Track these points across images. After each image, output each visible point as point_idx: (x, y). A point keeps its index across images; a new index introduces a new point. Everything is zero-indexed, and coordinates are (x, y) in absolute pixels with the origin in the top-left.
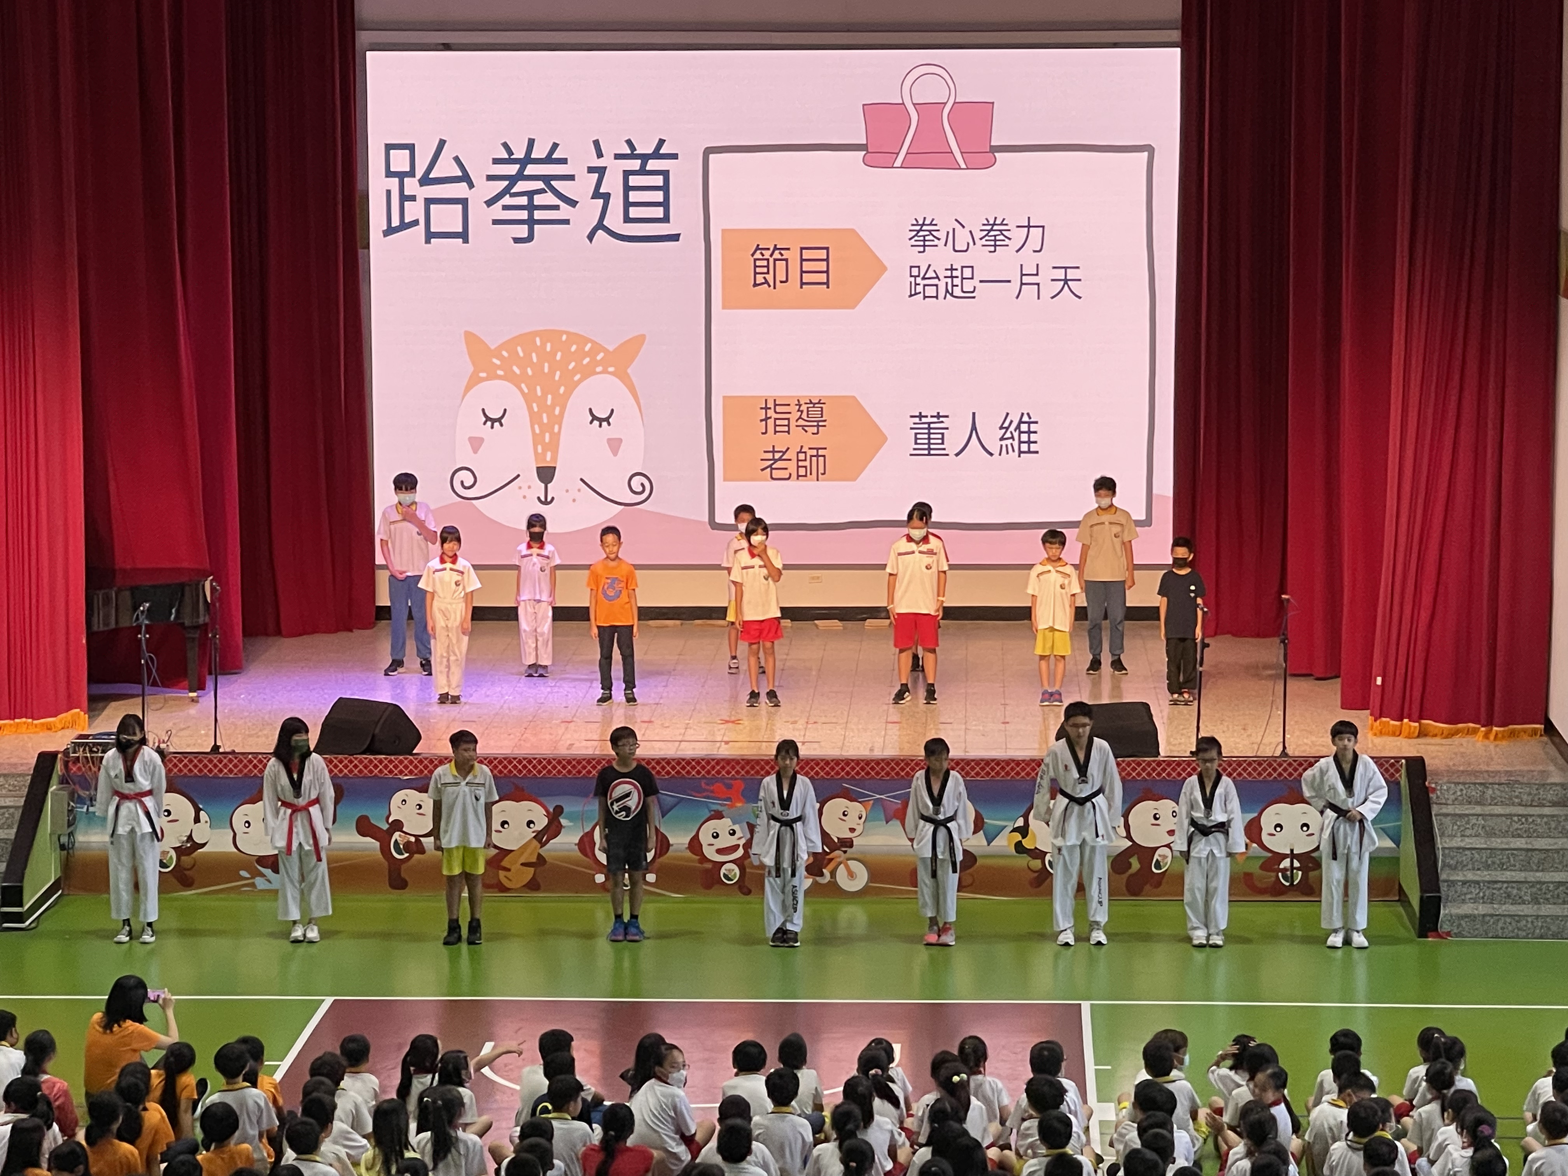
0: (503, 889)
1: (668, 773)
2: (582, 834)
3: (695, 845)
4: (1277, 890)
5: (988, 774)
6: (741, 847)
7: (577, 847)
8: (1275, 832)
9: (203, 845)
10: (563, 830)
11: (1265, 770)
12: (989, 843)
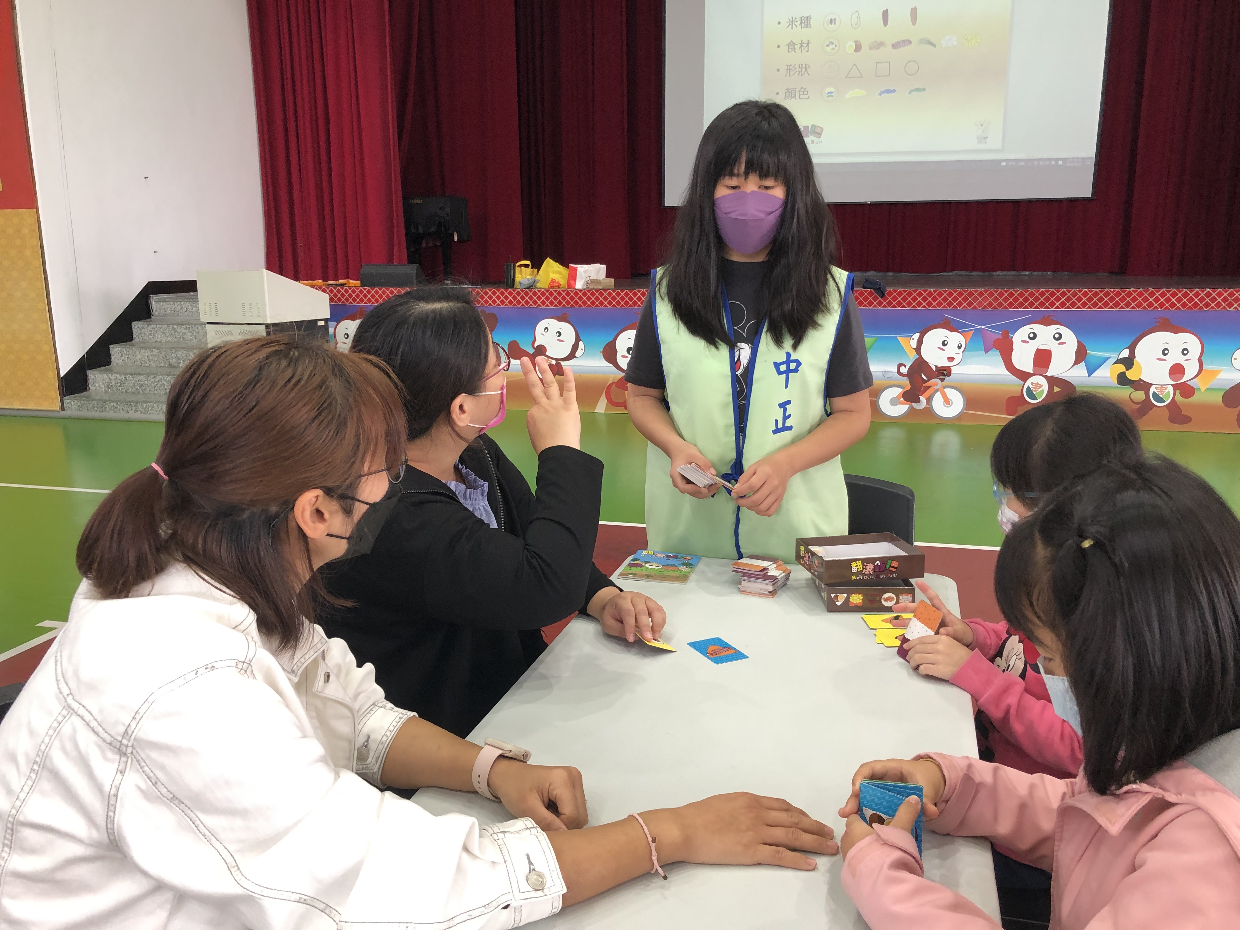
12: (1089, 376)
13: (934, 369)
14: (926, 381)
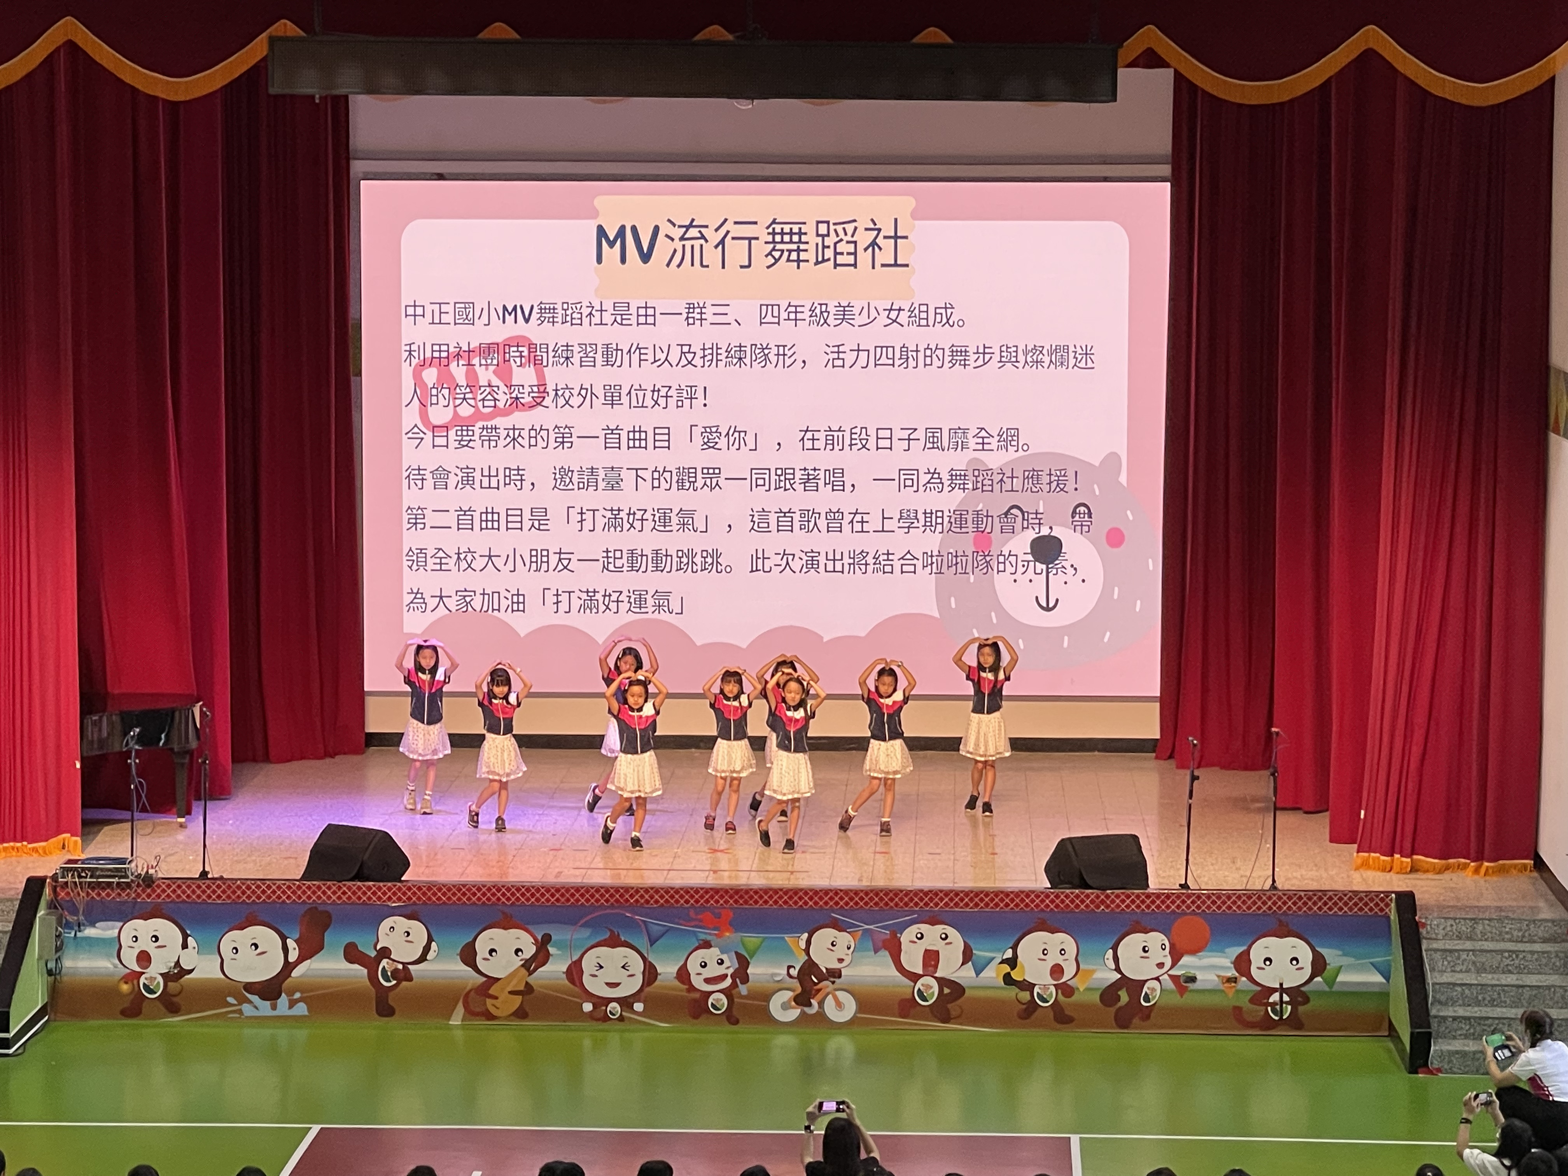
0: (490, 1016)
1: (657, 902)
2: (570, 962)
3: (683, 974)
4: (1266, 1025)
5: (977, 905)
6: (729, 977)
7: (565, 976)
8: (1263, 966)
9: (190, 971)
10: (551, 958)
11: (1255, 903)
12: (977, 974)
13: (824, 971)
14: (816, 984)
